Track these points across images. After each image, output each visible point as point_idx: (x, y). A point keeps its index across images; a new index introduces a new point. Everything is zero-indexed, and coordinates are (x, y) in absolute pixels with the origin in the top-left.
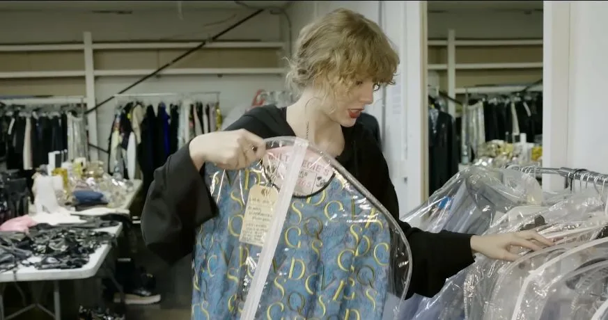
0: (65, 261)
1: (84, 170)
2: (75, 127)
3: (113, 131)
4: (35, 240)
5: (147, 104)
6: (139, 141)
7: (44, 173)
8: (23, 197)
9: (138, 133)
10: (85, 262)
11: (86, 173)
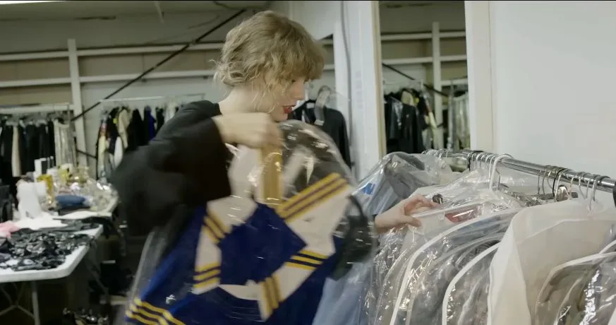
0: (40, 262)
1: (70, 176)
2: (63, 134)
3: (99, 136)
4: (15, 244)
5: (132, 108)
6: (126, 145)
7: (30, 180)
8: (7, 204)
9: (125, 138)
10: (60, 263)
11: (72, 178)
